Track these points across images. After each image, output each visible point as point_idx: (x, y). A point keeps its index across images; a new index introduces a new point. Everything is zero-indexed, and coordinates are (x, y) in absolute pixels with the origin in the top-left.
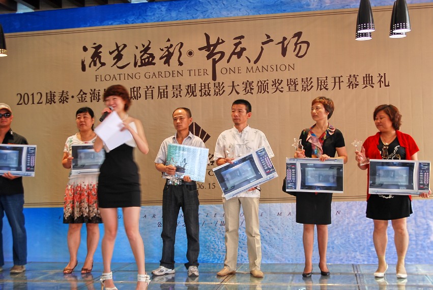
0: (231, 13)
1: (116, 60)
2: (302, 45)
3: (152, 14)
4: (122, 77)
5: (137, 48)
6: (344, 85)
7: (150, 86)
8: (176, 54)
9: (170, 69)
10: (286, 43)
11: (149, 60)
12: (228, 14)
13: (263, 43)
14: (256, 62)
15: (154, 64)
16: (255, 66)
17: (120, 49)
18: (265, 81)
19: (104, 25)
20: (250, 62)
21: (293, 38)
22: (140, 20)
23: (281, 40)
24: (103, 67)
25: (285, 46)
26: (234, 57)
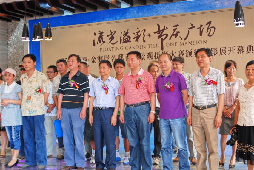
0: (171, 12)
1: (111, 40)
2: (211, 29)
3: (129, 14)
4: (114, 49)
5: (121, 33)
6: (236, 52)
8: (142, 36)
9: (138, 44)
10: (202, 28)
11: (128, 39)
12: (170, 13)
13: (189, 29)
14: (185, 39)
15: (130, 42)
16: (184, 42)
17: (113, 34)
18: (190, 50)
19: (104, 21)
20: (182, 39)
21: (206, 25)
22: (123, 18)
23: (199, 26)
24: (104, 44)
25: (202, 30)
26: (173, 37)
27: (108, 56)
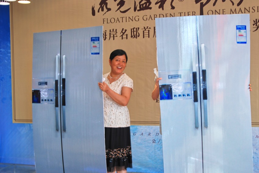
1: (119, 6)
4: (124, 19)
7: (147, 27)
9: (164, 12)
11: (146, 5)
14: (239, 4)
15: (151, 8)
16: (238, 9)
20: (233, 4)
24: (109, 12)
26: (220, 1)
27: (115, 30)
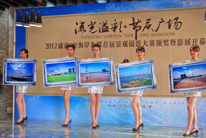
0: (145, 8)
1: (91, 29)
2: (178, 23)
3: (108, 8)
4: (93, 37)
5: (101, 24)
6: (198, 43)
7: (106, 42)
8: (119, 27)
9: (116, 34)
10: (171, 22)
11: (106, 29)
12: (144, 9)
13: (160, 23)
14: (156, 31)
15: (108, 31)
16: (155, 33)
17: (93, 24)
18: (160, 40)
19: (86, 13)
20: (153, 31)
21: (174, 20)
22: (102, 11)
23: (168, 21)
24: (85, 32)
25: (170, 24)
26: (146, 29)
27: (88, 43)
